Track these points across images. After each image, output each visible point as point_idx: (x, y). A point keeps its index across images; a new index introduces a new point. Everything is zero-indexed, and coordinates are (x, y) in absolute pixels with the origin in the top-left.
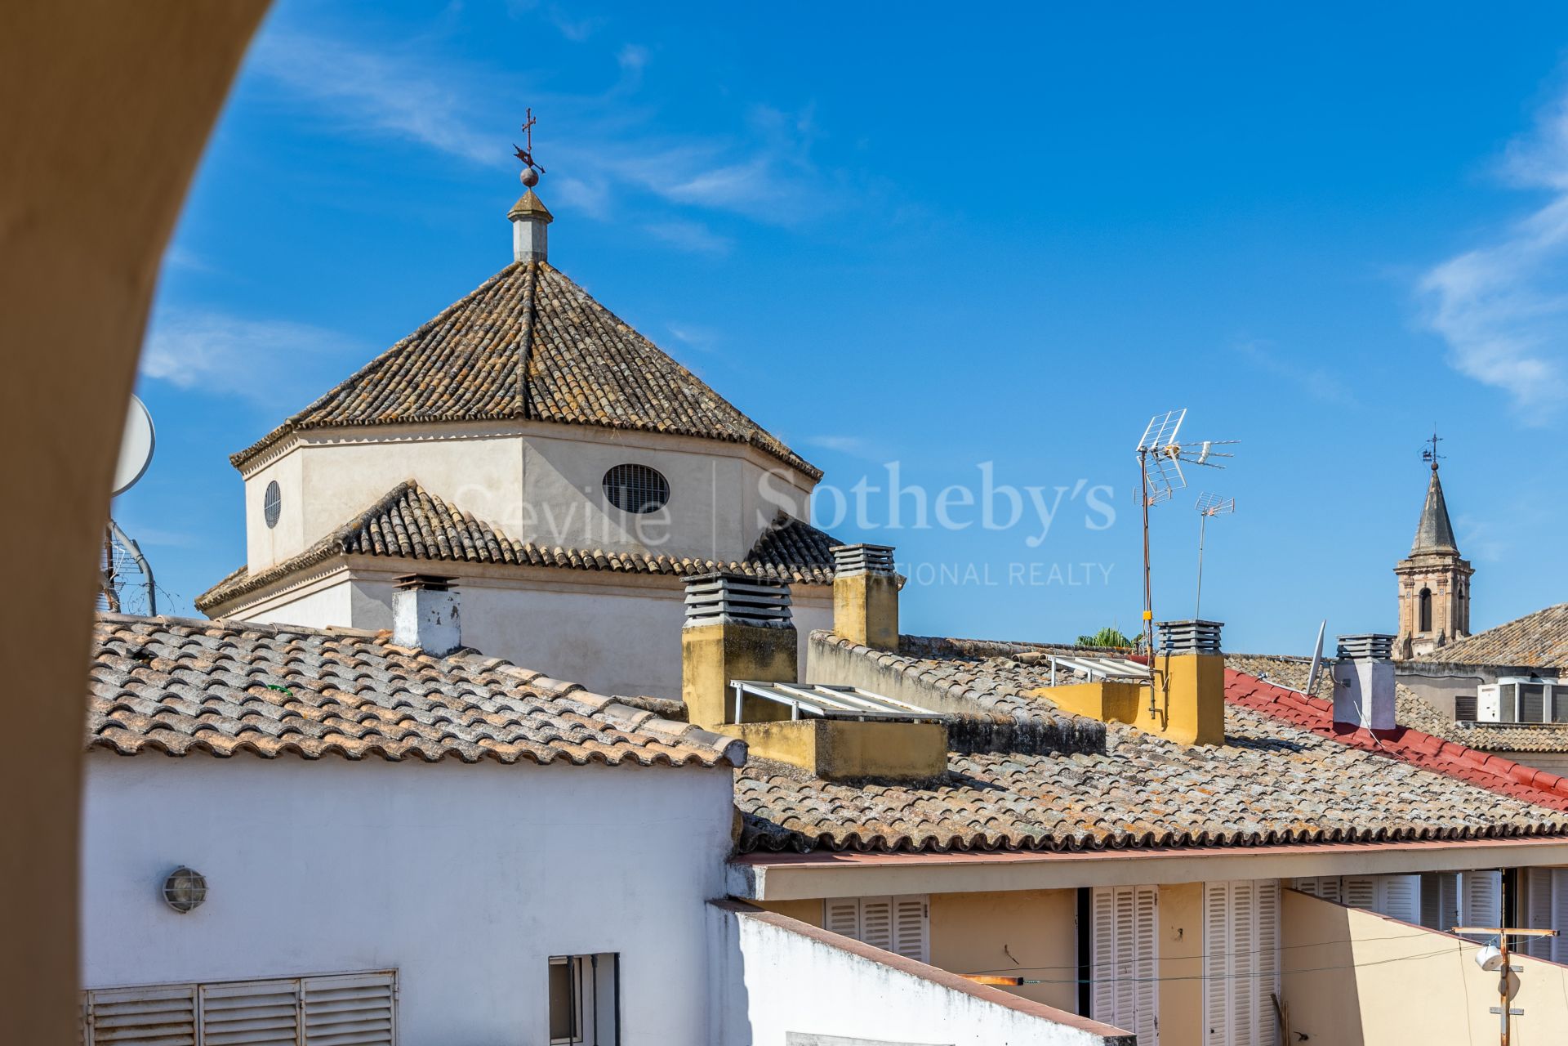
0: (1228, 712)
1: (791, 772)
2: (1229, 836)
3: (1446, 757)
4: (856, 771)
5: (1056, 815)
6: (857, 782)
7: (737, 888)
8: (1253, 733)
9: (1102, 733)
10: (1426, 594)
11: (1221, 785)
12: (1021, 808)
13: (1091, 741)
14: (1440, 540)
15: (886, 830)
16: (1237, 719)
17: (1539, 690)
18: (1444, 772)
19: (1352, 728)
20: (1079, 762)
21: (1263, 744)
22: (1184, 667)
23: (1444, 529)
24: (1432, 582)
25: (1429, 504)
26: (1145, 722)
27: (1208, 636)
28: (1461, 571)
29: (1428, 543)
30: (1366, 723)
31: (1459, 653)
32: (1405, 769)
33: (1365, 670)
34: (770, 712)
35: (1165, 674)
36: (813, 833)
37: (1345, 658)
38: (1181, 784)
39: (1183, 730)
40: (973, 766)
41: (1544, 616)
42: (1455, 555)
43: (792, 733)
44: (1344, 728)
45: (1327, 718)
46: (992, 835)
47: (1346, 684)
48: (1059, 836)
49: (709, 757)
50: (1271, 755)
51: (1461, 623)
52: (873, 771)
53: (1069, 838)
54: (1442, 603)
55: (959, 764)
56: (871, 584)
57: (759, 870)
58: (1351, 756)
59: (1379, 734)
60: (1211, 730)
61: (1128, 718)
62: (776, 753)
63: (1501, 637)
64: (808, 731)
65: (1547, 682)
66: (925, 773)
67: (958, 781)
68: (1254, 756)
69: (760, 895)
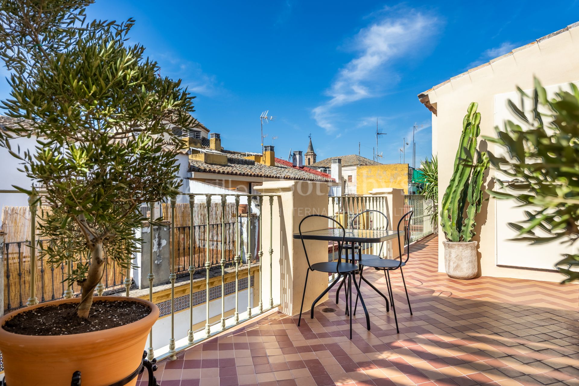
0: (275, 162)
1: (200, 162)
2: (274, 176)
3: (310, 171)
4: (211, 162)
5: (246, 171)
6: (212, 164)
7: (189, 176)
8: (279, 166)
9: (254, 163)
10: (309, 159)
11: (274, 171)
12: (240, 170)
13: (252, 163)
14: (311, 150)
15: (216, 169)
16: (276, 164)
17: (326, 170)
18: (310, 173)
19: (296, 166)
20: (250, 166)
22: (268, 153)
23: (312, 149)
24: (310, 157)
25: (309, 144)
26: (262, 162)
27: (272, 149)
28: (315, 155)
29: (309, 150)
30: (298, 165)
31: (314, 165)
32: (304, 172)
33: (298, 157)
34: (198, 152)
35: (265, 155)
36: (203, 168)
37: (295, 155)
38: (267, 170)
39: (268, 164)
40: (232, 165)
42: (314, 153)
43: (200, 155)
44: (294, 166)
45: (292, 165)
46: (234, 172)
47: (295, 159)
48: (246, 173)
49: (184, 152)
50: (282, 168)
51: (314, 162)
52: (214, 163)
53: (248, 174)
54: (312, 160)
55: (229, 164)
56: (216, 140)
57: (193, 173)
58: (295, 170)
59: (300, 167)
60: (272, 164)
61: (259, 161)
62: (198, 158)
63: (320, 163)
64: (203, 155)
65: (328, 169)
66: (224, 164)
67: (229, 166)
68: (279, 168)
69: (193, 177)
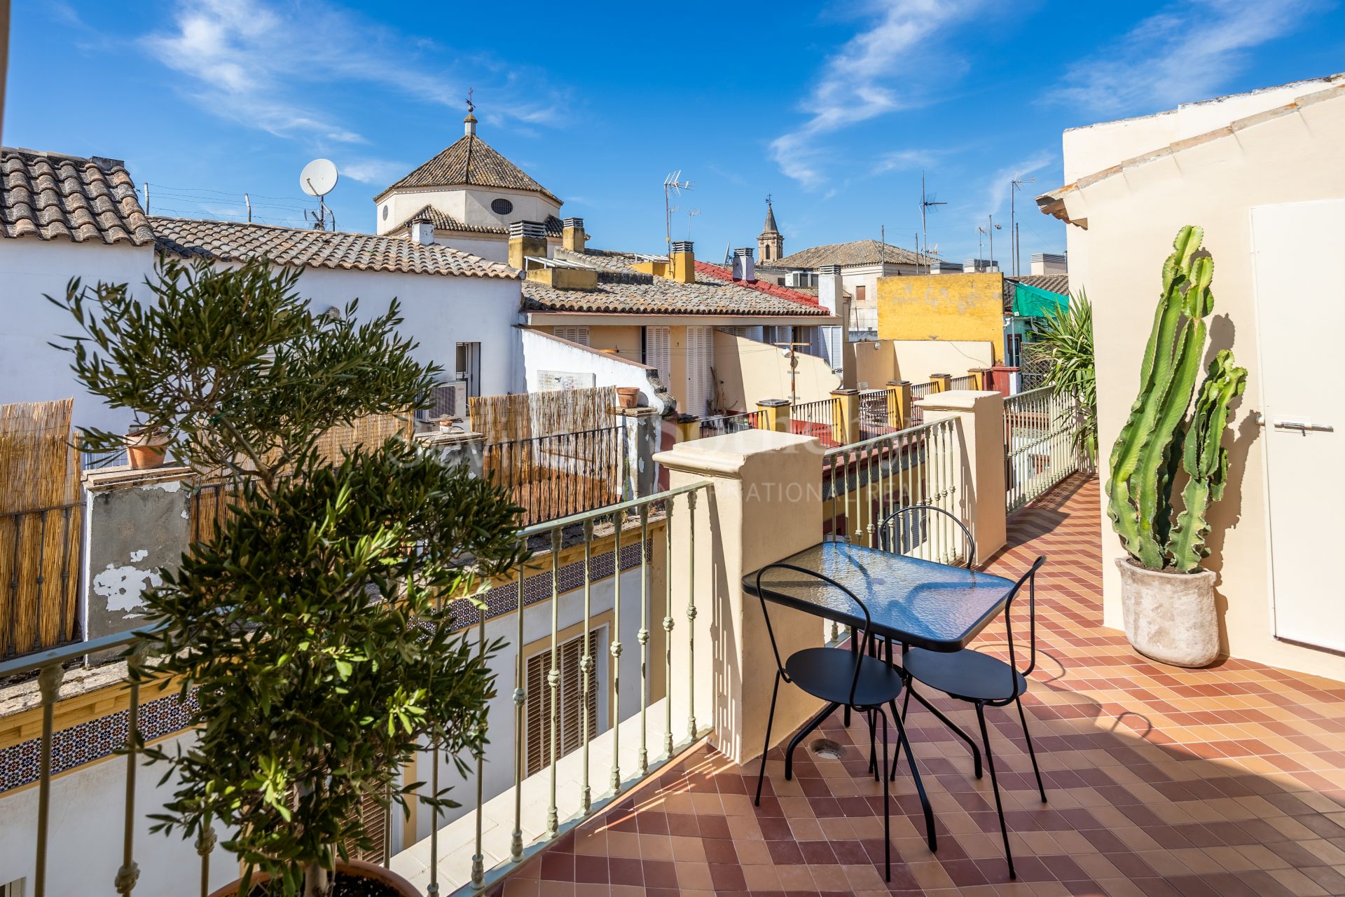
0: (696, 274)
1: (544, 286)
2: (695, 310)
3: (772, 290)
4: (566, 286)
5: (634, 301)
6: (566, 290)
7: (522, 321)
8: (705, 281)
9: (652, 277)
10: (768, 247)
11: (693, 295)
12: (622, 299)
13: (648, 280)
14: (772, 228)
15: (574, 304)
16: (698, 276)
17: (807, 275)
18: (772, 294)
19: (740, 280)
20: (644, 287)
21: (709, 284)
22: (681, 257)
23: (773, 225)
24: (770, 242)
25: (768, 216)
26: (667, 276)
27: (689, 247)
28: (780, 239)
29: (768, 229)
30: (744, 278)
31: (780, 264)
32: (757, 293)
33: (743, 260)
34: (539, 266)
35: (674, 259)
36: (549, 304)
37: (737, 256)
38: (679, 295)
39: (681, 278)
40: (607, 287)
41: (808, 251)
42: (778, 234)
43: (544, 273)
44: (737, 280)
45: (731, 277)
46: (611, 307)
47: (737, 265)
48: (635, 308)
49: (513, 276)
50: (711, 287)
51: (780, 256)
52: (571, 286)
53: (638, 309)
54: (773, 250)
55: (601, 286)
56: (576, 230)
57: (529, 315)
58: (739, 288)
59: (749, 282)
60: (690, 279)
61: (662, 274)
62: (539, 280)
63: (793, 258)
64: (550, 272)
65: (809, 273)
66: (590, 288)
67: (601, 291)
68: (705, 287)
69: (530, 323)
